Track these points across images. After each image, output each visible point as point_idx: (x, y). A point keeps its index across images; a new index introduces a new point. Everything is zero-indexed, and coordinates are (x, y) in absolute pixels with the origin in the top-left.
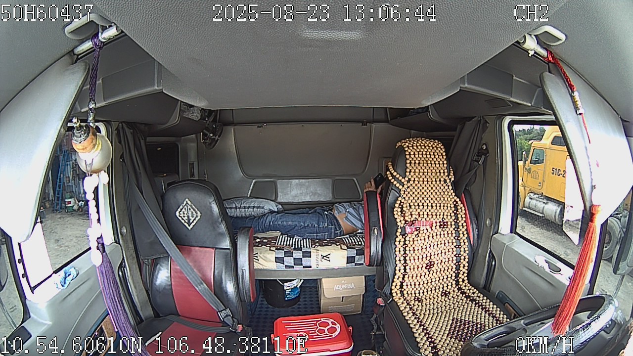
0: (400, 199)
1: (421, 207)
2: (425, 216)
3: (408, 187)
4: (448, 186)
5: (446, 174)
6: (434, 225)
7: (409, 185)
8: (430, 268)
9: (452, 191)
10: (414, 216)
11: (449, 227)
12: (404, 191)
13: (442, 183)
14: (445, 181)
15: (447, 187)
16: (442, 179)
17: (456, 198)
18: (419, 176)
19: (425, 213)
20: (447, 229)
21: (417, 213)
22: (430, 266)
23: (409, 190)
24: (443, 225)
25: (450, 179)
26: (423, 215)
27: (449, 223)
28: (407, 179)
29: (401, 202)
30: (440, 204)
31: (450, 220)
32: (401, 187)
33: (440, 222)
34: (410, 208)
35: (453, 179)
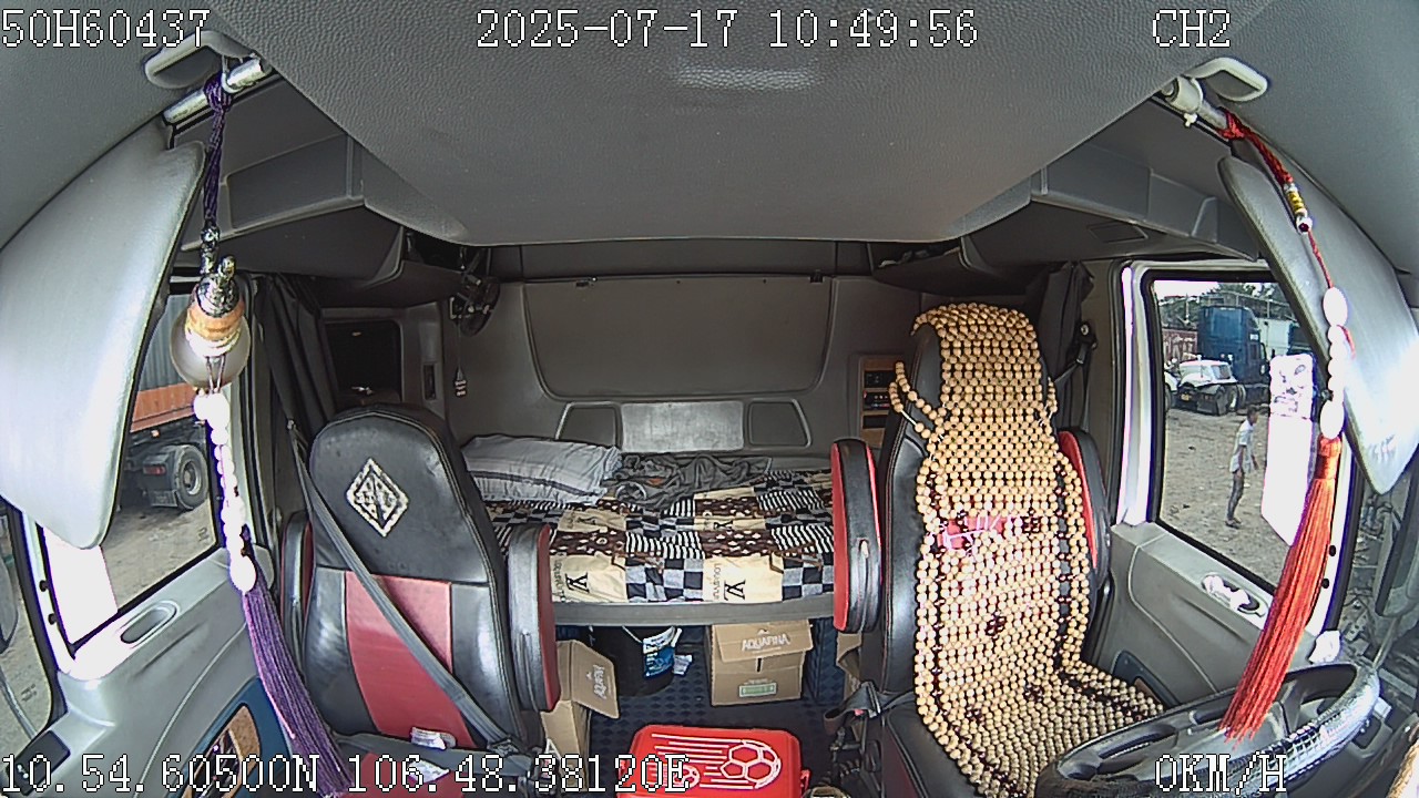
0: (927, 462)
1: (978, 483)
2: (988, 505)
3: (947, 433)
4: (1044, 427)
5: (1040, 397)
6: (1009, 526)
7: (948, 426)
8: (997, 631)
9: (1052, 439)
10: (958, 507)
11: (1045, 528)
12: (937, 443)
13: (1030, 418)
14: (1037, 415)
15: (1039, 431)
16: (1030, 411)
17: (1060, 456)
18: (974, 405)
19: (988, 498)
20: (1040, 536)
21: (966, 498)
22: (996, 625)
23: (947, 440)
24: (1031, 525)
25: (1048, 410)
26: (983, 501)
27: (1045, 521)
28: (943, 412)
29: (931, 472)
30: (1024, 473)
31: (1044, 512)
32: (926, 434)
33: (1023, 518)
34: (950, 485)
35: (1054, 409)
